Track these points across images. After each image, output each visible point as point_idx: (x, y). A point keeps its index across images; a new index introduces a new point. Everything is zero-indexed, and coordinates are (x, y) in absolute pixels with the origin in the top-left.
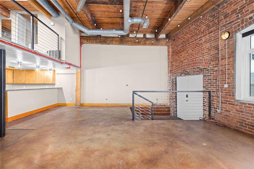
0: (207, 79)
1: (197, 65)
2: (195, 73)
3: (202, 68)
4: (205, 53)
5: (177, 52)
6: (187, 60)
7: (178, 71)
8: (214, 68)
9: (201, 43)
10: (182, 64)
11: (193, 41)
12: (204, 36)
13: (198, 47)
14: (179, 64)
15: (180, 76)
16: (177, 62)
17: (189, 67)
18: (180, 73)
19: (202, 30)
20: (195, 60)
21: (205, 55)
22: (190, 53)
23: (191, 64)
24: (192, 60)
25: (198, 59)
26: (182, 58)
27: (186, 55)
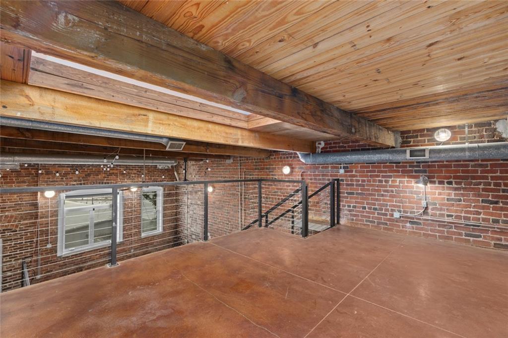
0: (13, 243)
8: (27, 228)
12: (6, 183)
19: (2, 173)
21: (7, 211)
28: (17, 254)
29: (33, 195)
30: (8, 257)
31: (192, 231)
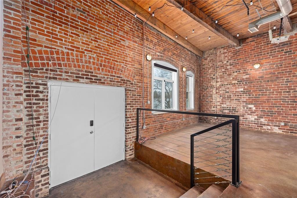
0: (131, 94)
1: (117, 72)
2: (113, 84)
3: (126, 79)
4: (129, 62)
5: (58, 15)
6: (95, 54)
7: (63, 67)
8: (138, 83)
9: (123, 44)
10: (81, 57)
11: (111, 32)
12: (127, 39)
13: (118, 46)
14: (70, 52)
15: (72, 80)
16: (57, 42)
17: (101, 70)
18: (71, 73)
19: (126, 29)
20: (114, 64)
21: (128, 64)
22: (104, 47)
23: (104, 66)
24: (107, 60)
25: (118, 63)
26: (81, 44)
27: (92, 43)
28: (134, 104)
30: (129, 106)
31: (223, 107)
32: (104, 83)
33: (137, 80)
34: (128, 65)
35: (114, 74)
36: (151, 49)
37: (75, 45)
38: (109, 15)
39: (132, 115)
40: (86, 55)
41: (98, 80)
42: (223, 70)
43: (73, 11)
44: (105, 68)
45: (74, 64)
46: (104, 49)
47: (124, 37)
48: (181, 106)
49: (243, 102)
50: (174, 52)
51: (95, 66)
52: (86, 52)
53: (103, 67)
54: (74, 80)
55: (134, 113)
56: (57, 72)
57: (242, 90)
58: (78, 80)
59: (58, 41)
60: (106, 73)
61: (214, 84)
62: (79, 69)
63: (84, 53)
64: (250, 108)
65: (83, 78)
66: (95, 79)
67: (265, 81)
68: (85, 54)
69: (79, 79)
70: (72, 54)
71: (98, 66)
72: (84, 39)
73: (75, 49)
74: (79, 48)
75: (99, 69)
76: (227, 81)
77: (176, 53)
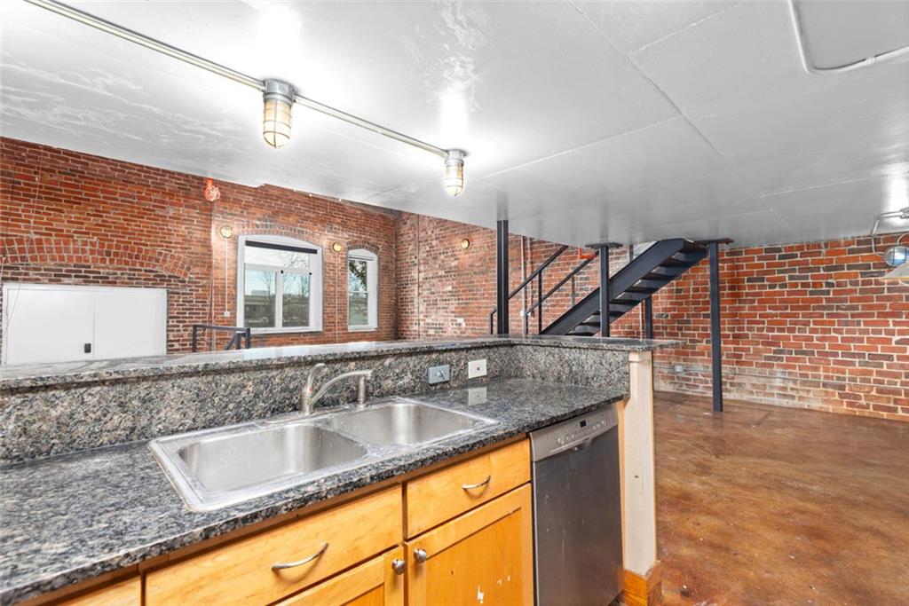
0: (181, 300)
1: (145, 262)
2: (137, 283)
3: (167, 275)
4: (175, 243)
5: (22, 186)
6: (96, 238)
7: (30, 262)
8: (198, 280)
9: (160, 213)
10: (66, 243)
11: (131, 197)
12: (172, 204)
13: (147, 218)
14: (43, 237)
15: (47, 281)
16: (19, 226)
17: (108, 262)
18: (45, 270)
19: (167, 188)
20: (140, 250)
21: (173, 247)
22: (115, 223)
23: (116, 254)
24: (122, 245)
25: (149, 248)
26: (66, 223)
27: (89, 219)
28: (186, 318)
29: (205, 231)
30: (175, 320)
31: (428, 324)
32: (115, 283)
33: (198, 274)
34: (173, 250)
35: (138, 267)
36: (235, 215)
37: (54, 227)
38: (127, 171)
39: (182, 336)
40: (76, 241)
41: (101, 278)
42: (428, 249)
43: (51, 176)
44: (116, 258)
45: (53, 256)
46: (115, 227)
47: (163, 202)
48: (329, 323)
49: (452, 312)
50: (307, 214)
51: (96, 256)
52: (76, 235)
53: (112, 257)
54: (51, 281)
55: (187, 333)
56: (18, 269)
57: (450, 288)
58: (60, 281)
59: (22, 224)
60: (120, 266)
61: (416, 276)
62: (60, 263)
63: (72, 237)
64: (460, 324)
65: (70, 276)
66: (94, 277)
67: (475, 273)
68: (75, 238)
69: (62, 278)
70: (48, 241)
71: (102, 255)
72: (73, 216)
73: (54, 233)
74: (62, 231)
75: (103, 261)
76: (432, 269)
77: (313, 215)
